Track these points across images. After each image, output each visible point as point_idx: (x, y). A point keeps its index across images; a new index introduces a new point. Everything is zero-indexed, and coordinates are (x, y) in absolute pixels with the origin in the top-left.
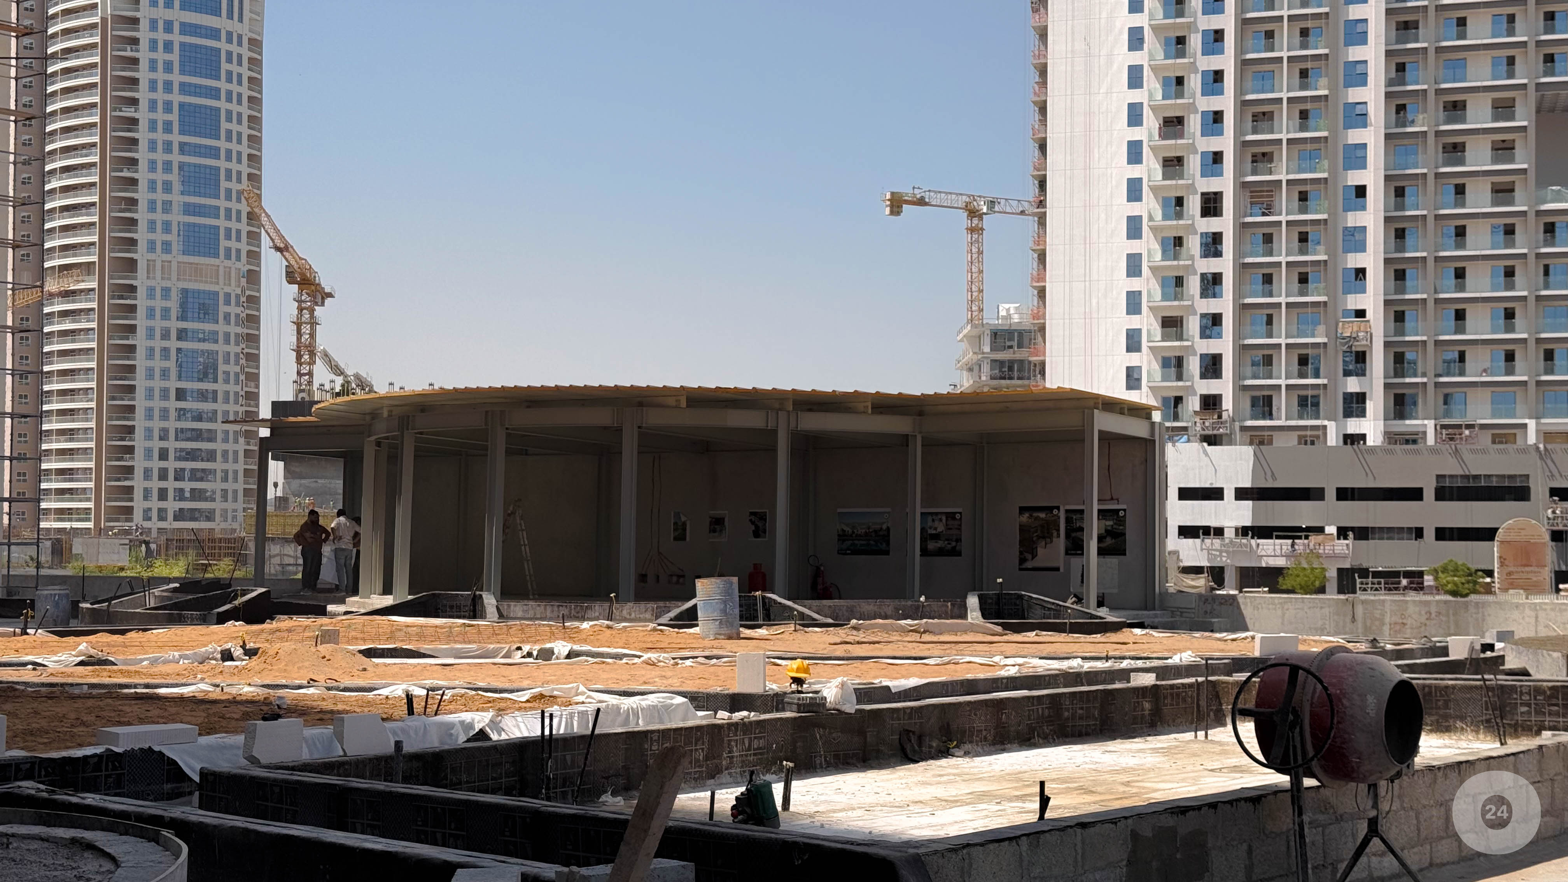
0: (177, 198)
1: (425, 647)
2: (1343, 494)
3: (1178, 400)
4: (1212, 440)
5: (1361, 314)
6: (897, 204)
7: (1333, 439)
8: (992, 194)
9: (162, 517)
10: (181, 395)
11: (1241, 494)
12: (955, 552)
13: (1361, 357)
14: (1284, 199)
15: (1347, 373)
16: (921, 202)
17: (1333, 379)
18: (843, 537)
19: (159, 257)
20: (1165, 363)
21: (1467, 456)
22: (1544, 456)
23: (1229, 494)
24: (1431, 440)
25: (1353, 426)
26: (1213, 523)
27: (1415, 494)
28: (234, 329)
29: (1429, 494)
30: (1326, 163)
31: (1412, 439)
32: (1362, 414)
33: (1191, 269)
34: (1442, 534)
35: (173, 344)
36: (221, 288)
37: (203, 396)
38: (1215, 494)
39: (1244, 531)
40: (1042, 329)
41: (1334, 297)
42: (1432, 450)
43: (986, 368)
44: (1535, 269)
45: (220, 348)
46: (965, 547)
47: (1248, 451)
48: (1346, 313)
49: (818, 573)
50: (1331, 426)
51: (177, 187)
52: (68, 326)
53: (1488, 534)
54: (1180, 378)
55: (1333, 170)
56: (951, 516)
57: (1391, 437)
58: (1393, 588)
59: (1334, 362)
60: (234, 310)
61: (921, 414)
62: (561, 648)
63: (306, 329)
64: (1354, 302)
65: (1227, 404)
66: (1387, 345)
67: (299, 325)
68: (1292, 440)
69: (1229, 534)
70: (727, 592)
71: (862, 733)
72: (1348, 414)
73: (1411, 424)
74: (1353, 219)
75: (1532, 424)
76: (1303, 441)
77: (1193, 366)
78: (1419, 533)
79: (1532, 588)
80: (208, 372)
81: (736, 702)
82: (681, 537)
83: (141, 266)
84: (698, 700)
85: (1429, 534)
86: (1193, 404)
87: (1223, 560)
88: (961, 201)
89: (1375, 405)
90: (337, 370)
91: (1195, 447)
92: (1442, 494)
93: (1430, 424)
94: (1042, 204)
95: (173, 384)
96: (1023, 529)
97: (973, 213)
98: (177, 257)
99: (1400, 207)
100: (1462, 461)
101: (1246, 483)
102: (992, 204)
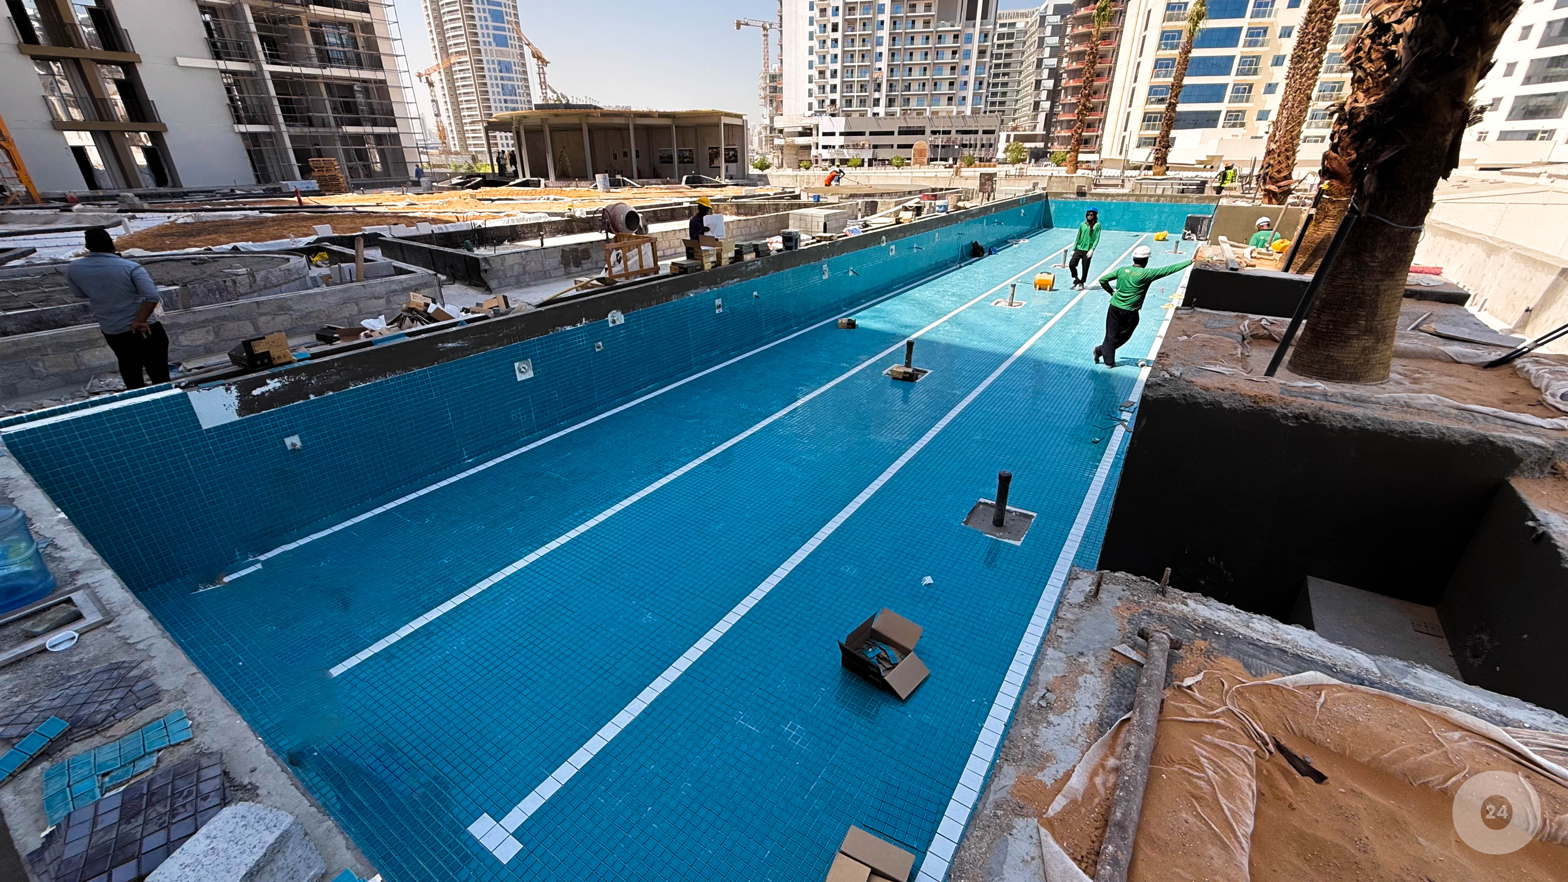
0: (490, 23)
1: (514, 197)
2: (871, 134)
3: (823, 101)
4: (833, 115)
5: (880, 69)
6: (739, 25)
7: (870, 115)
8: (771, 21)
9: (508, 146)
10: (506, 101)
11: (841, 134)
12: (692, 162)
13: (879, 85)
14: (858, 25)
15: (875, 91)
16: (747, 24)
17: (871, 94)
18: (661, 157)
19: (488, 48)
20: (819, 88)
21: (908, 120)
22: (930, 119)
23: (837, 134)
24: (898, 115)
25: (876, 110)
26: (832, 144)
27: (892, 133)
28: (519, 76)
29: (896, 133)
30: (872, 12)
31: (893, 114)
32: (878, 105)
33: (828, 52)
34: (899, 146)
35: (500, 82)
36: (512, 60)
37: (512, 101)
38: (833, 134)
39: (842, 147)
40: (781, 75)
41: (872, 63)
42: (899, 118)
43: (768, 89)
44: (934, 52)
45: (516, 83)
46: (695, 160)
47: (844, 118)
48: (875, 69)
49: (655, 170)
50: (869, 110)
51: (489, 19)
52: (462, 75)
53: (910, 146)
54: (824, 93)
55: (874, 14)
56: (690, 150)
57: (887, 114)
58: (884, 164)
59: (871, 87)
60: (518, 68)
61: (674, 117)
62: (552, 197)
63: (542, 76)
64: (878, 65)
65: (838, 102)
66: (888, 81)
67: (539, 74)
68: (857, 115)
69: (837, 147)
70: (605, 178)
71: (589, 223)
72: (874, 105)
73: (892, 109)
74: (879, 33)
75: (928, 108)
76: (861, 115)
77: (828, 88)
78: (892, 146)
79: (921, 164)
80: (513, 92)
81: (556, 214)
82: (615, 158)
83: (483, 51)
84: (550, 214)
85: (895, 147)
86: (828, 102)
87: (835, 157)
88: (761, 24)
89: (883, 102)
90: (554, 92)
91: (828, 117)
92: (900, 133)
93: (898, 109)
94: (781, 27)
95: (502, 98)
96: (710, 154)
97: (765, 29)
98: (494, 47)
99: (894, 29)
100: (906, 122)
101: (843, 131)
102: (771, 25)
